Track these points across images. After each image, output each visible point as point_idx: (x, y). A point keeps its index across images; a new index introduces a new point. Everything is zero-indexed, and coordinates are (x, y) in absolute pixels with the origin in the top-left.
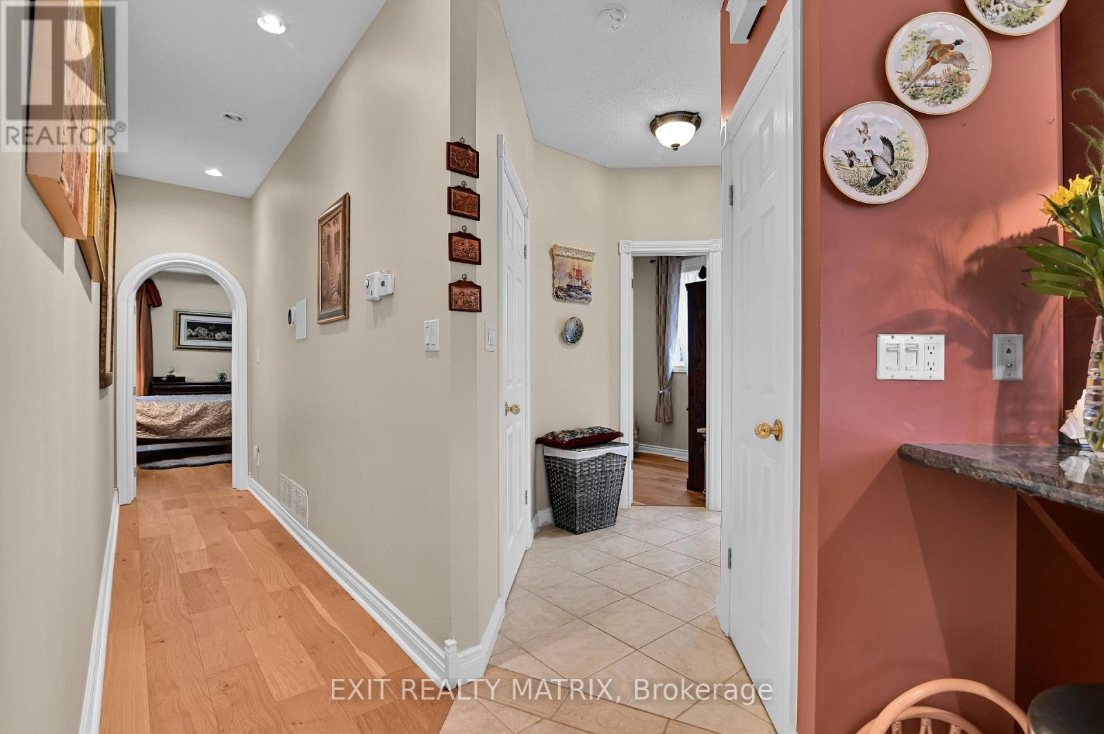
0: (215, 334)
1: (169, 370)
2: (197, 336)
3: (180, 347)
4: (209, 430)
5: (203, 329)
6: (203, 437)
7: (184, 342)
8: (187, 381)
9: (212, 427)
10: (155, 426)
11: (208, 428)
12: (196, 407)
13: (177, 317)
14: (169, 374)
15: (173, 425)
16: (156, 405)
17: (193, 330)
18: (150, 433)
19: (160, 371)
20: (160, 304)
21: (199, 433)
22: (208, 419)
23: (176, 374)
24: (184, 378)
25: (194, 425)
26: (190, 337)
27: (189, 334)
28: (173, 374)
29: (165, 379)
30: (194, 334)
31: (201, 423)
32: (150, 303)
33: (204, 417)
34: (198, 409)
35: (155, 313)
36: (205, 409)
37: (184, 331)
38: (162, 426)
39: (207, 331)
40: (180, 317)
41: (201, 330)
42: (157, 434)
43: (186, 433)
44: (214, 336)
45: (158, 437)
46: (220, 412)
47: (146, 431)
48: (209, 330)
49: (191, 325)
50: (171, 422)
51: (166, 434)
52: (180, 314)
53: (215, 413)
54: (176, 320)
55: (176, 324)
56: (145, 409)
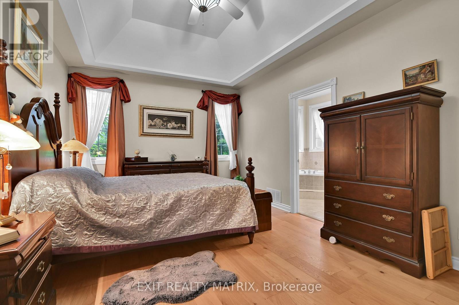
0: (167, 124)
1: (137, 152)
2: (155, 125)
3: (144, 134)
4: (184, 227)
5: (159, 120)
6: (178, 236)
7: (146, 130)
8: (149, 161)
9: (187, 223)
10: (121, 229)
11: (183, 225)
12: (170, 197)
13: (141, 110)
14: (136, 155)
15: (144, 225)
16: (124, 197)
17: (152, 121)
18: (117, 237)
19: (130, 154)
20: (129, 101)
21: (173, 232)
22: (183, 213)
23: (142, 156)
24: (147, 158)
25: (168, 221)
26: (151, 126)
27: (149, 124)
28: (139, 155)
29: (133, 159)
30: (153, 124)
31: (174, 220)
32: (122, 98)
33: (178, 211)
34: (172, 201)
35: (126, 106)
36: (178, 200)
37: (147, 122)
38: (131, 227)
39: (162, 122)
40: (143, 111)
41: (157, 121)
42: (125, 238)
43: (159, 234)
44: (167, 126)
45: (126, 243)
46: (195, 203)
47: (112, 235)
48: (163, 121)
49: (151, 117)
50: (143, 220)
51: (136, 238)
52: (144, 108)
53: (190, 205)
54: (141, 113)
55: (141, 116)
56: (110, 204)
